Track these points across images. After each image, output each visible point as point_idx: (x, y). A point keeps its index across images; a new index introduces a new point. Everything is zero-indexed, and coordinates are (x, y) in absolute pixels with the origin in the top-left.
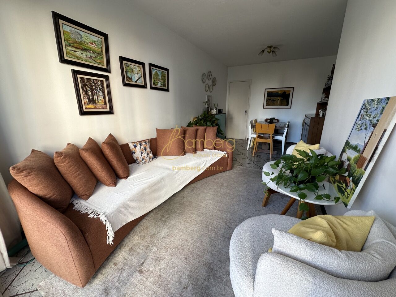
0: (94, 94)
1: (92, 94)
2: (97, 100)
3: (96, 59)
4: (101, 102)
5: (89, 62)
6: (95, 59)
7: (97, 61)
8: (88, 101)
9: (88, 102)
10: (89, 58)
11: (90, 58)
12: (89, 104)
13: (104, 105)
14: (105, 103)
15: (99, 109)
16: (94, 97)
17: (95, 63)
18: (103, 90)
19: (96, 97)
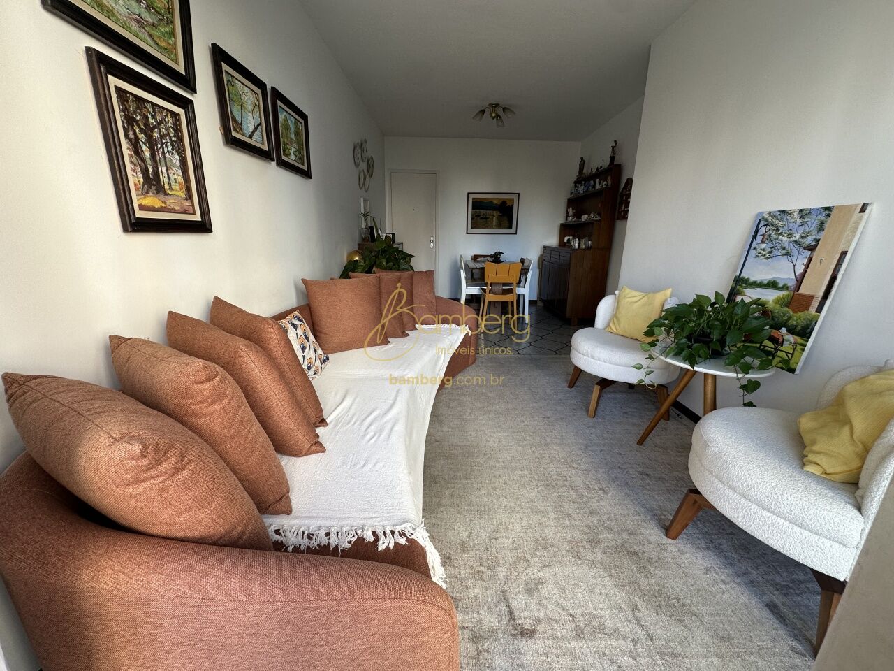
0: (158, 159)
1: (153, 156)
2: (166, 180)
3: (156, 33)
4: (177, 190)
5: (136, 35)
6: (152, 32)
7: (158, 41)
8: (142, 180)
9: (144, 184)
10: (138, 21)
11: (140, 21)
12: (147, 192)
13: (186, 199)
14: (189, 196)
15: (174, 211)
16: (160, 169)
17: (152, 44)
18: (179, 149)
19: (164, 170)
